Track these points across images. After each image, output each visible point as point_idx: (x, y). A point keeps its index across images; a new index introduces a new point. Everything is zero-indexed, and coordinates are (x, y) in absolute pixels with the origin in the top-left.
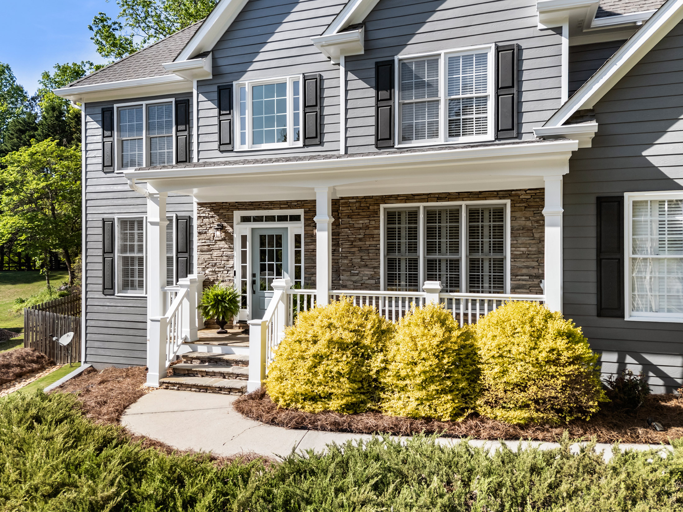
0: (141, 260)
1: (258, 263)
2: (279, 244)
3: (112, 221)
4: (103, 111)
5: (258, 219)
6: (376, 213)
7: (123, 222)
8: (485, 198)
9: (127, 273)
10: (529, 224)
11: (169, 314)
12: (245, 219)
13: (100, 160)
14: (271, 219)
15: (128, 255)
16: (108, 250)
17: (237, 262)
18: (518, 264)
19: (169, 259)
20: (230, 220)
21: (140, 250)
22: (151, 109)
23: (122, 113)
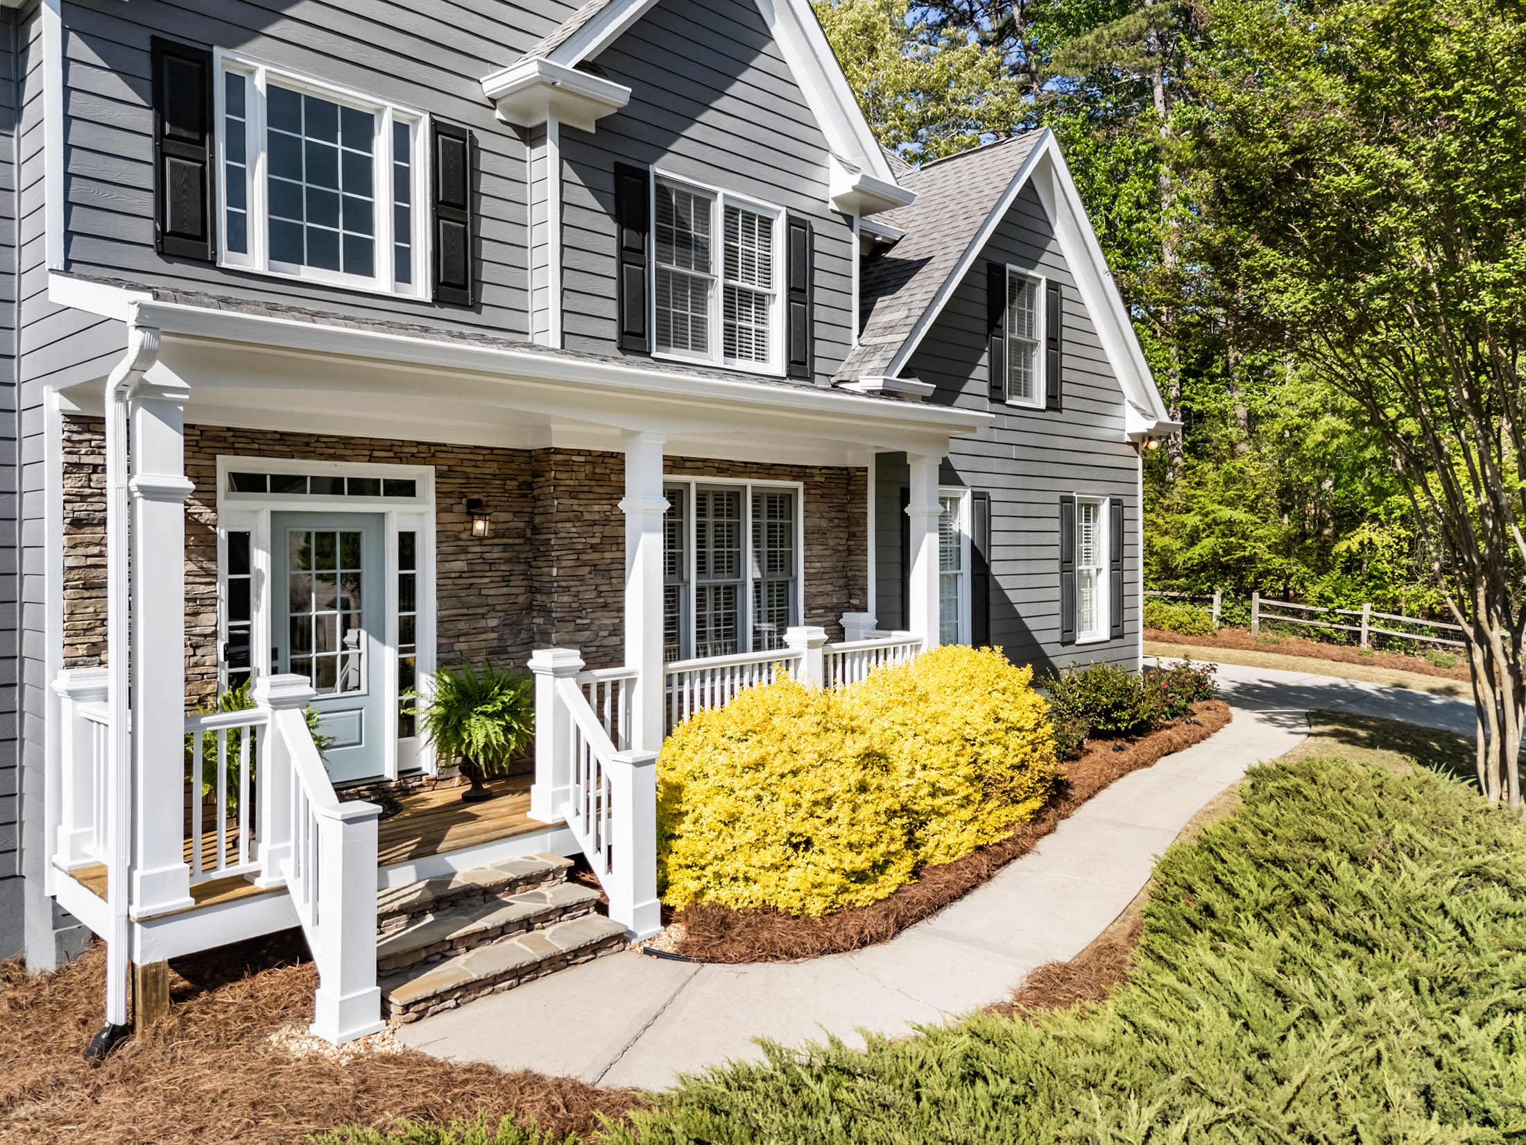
1: (285, 616)
2: (352, 559)
5: (289, 484)
8: (776, 477)
12: (246, 483)
17: (224, 618)
18: (813, 590)
20: (203, 485)
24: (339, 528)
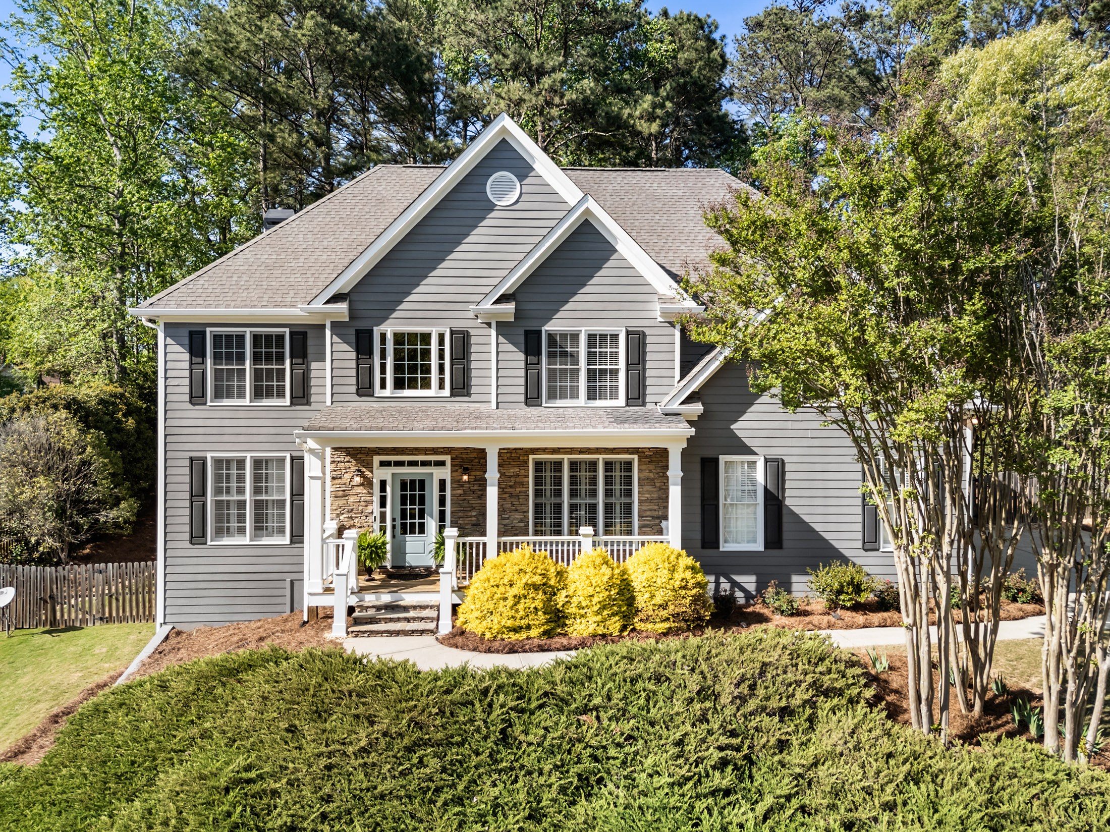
0: (242, 503)
1: (399, 507)
2: (422, 489)
3: (204, 461)
4: (191, 334)
5: (400, 464)
6: (526, 463)
7: (218, 462)
8: (618, 453)
9: (222, 518)
10: (652, 475)
13: (187, 390)
14: (412, 464)
15: (224, 498)
16: (197, 493)
17: (376, 508)
18: (644, 508)
20: (369, 465)
21: (241, 492)
22: (256, 338)
23: (217, 338)
24: (417, 478)
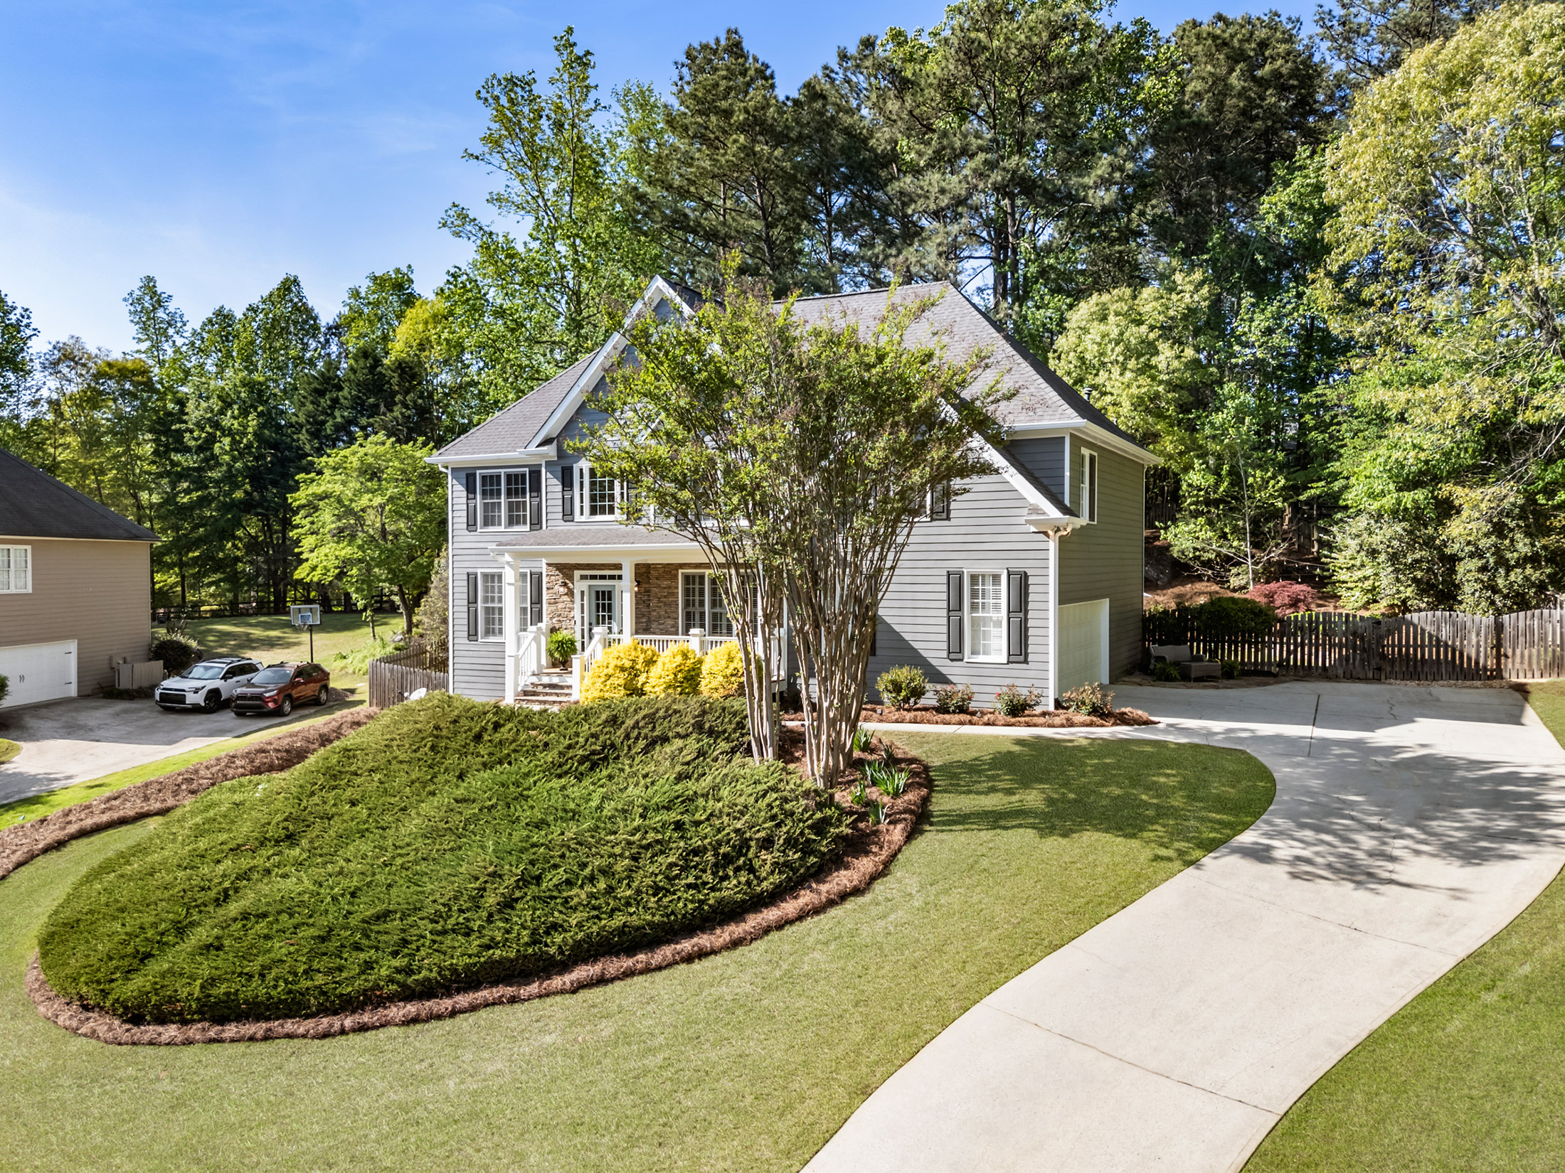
0: (500, 609)
1: (594, 614)
2: (610, 599)
3: (476, 575)
4: (468, 476)
5: (593, 577)
6: (676, 576)
7: (485, 576)
9: (489, 621)
11: (521, 652)
12: (583, 577)
13: (465, 520)
14: (603, 577)
15: (490, 605)
16: (472, 600)
17: (577, 613)
19: (524, 610)
20: (571, 578)
21: (500, 600)
22: (509, 476)
23: (484, 478)
24: (606, 589)
